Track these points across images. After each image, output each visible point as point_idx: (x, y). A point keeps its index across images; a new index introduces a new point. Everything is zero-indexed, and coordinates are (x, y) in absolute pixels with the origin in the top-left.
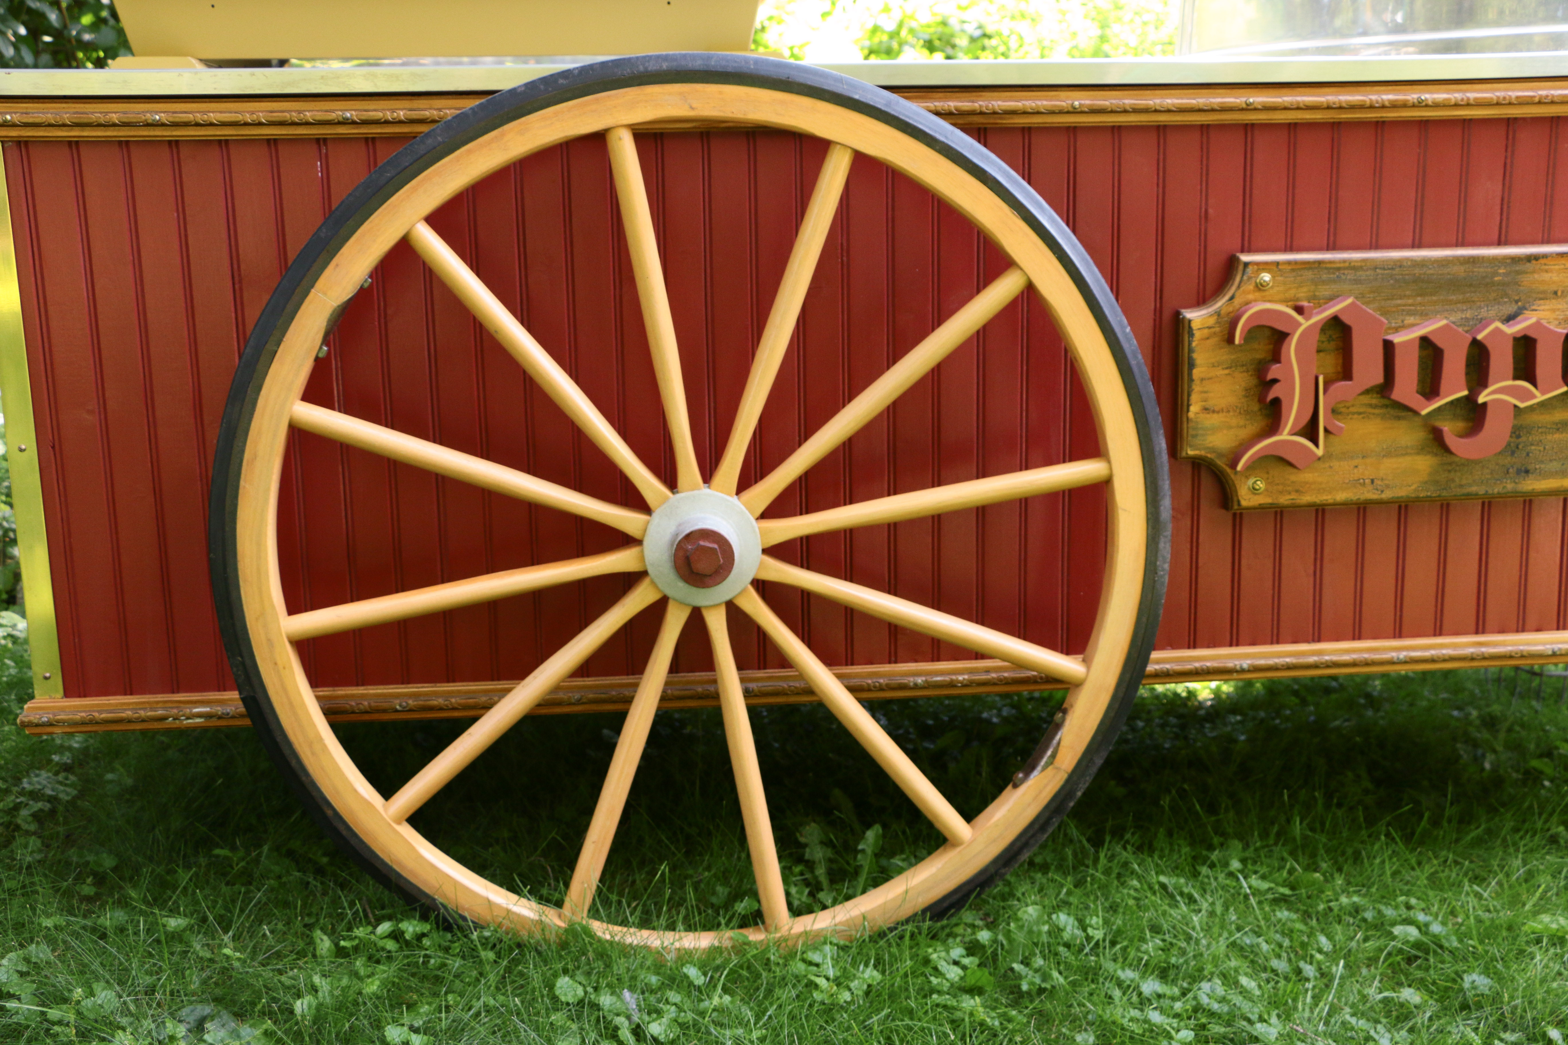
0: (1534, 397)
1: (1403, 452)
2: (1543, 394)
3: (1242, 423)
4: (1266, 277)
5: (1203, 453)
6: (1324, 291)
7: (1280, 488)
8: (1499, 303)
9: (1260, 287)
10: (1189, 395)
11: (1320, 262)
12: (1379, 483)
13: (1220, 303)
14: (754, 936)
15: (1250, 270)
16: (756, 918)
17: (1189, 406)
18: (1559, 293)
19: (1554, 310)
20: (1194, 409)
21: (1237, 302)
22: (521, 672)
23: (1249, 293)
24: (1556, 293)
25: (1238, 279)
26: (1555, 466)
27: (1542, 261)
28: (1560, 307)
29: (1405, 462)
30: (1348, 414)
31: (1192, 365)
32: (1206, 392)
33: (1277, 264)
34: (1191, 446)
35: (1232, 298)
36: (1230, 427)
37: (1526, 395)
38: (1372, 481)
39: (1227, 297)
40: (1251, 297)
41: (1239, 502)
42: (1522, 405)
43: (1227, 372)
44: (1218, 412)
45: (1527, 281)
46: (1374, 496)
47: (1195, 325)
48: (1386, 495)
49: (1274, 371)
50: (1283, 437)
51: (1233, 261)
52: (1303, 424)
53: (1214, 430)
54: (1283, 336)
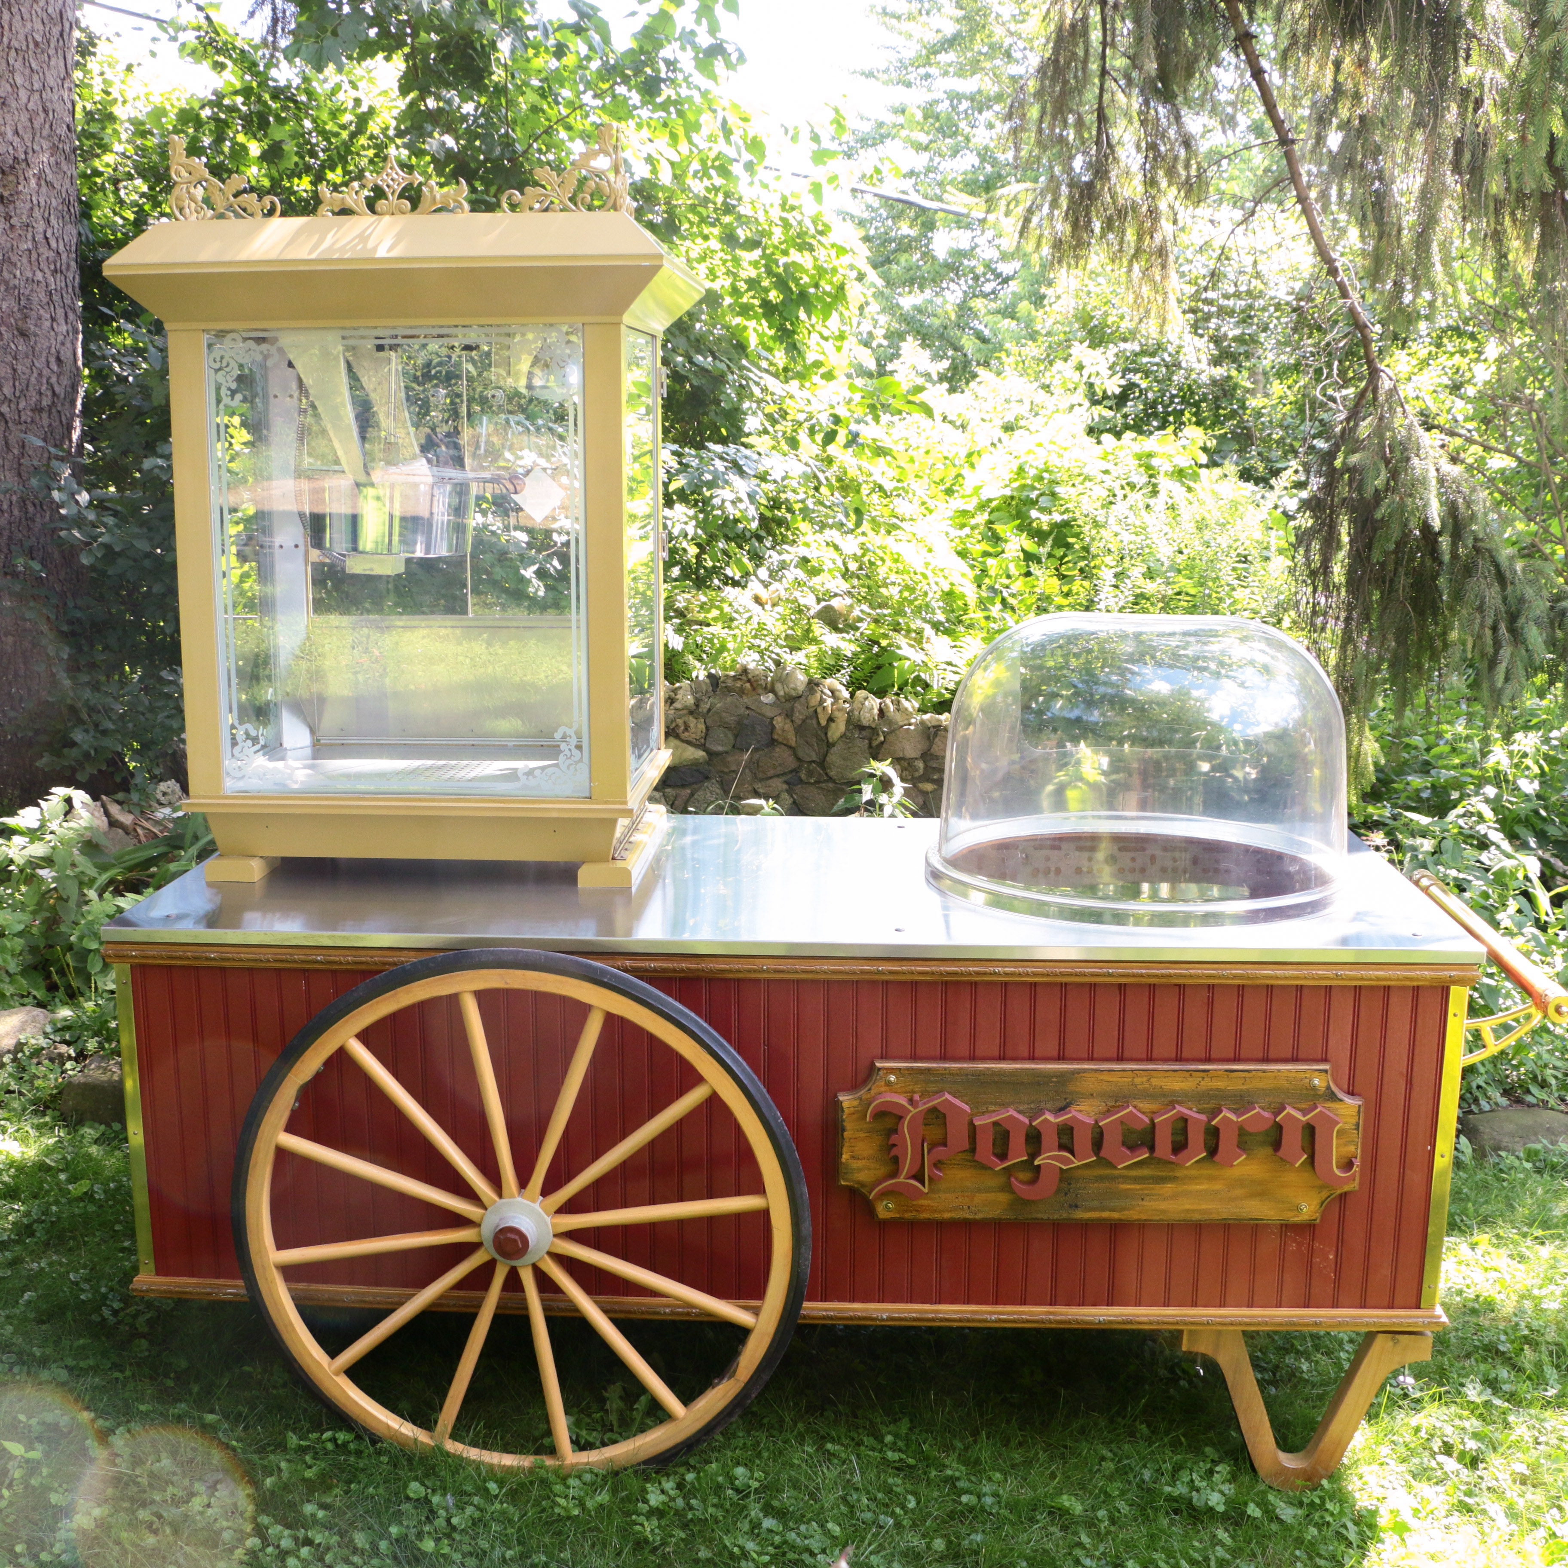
0: (1073, 1163)
1: (988, 1190)
2: (1079, 1161)
3: (877, 1167)
4: (892, 1078)
5: (852, 1184)
6: (932, 1088)
7: (905, 1207)
8: (1052, 1099)
9: (889, 1084)
10: (842, 1148)
11: (929, 1070)
12: (974, 1208)
13: (862, 1092)
14: (549, 1462)
15: (881, 1073)
16: (552, 1451)
17: (841, 1155)
18: (1095, 1095)
19: (1090, 1105)
20: (845, 1157)
21: (872, 1092)
22: (423, 1284)
23: (881, 1086)
24: (1092, 1095)
25: (874, 1078)
26: (1096, 1203)
28: (1094, 1103)
29: (991, 1196)
32: (852, 1147)
33: (900, 1070)
34: (843, 1179)
35: (869, 1090)
36: (868, 1168)
37: (1066, 1161)
39: (866, 1089)
40: (882, 1089)
41: (877, 1216)
42: (1064, 1168)
43: (866, 1134)
44: (862, 1159)
45: (1072, 1087)
46: (970, 1216)
47: (845, 1105)
48: (979, 1216)
49: (894, 1139)
50: (901, 1179)
51: (872, 1065)
52: (914, 1172)
53: (859, 1170)
54: (900, 1118)
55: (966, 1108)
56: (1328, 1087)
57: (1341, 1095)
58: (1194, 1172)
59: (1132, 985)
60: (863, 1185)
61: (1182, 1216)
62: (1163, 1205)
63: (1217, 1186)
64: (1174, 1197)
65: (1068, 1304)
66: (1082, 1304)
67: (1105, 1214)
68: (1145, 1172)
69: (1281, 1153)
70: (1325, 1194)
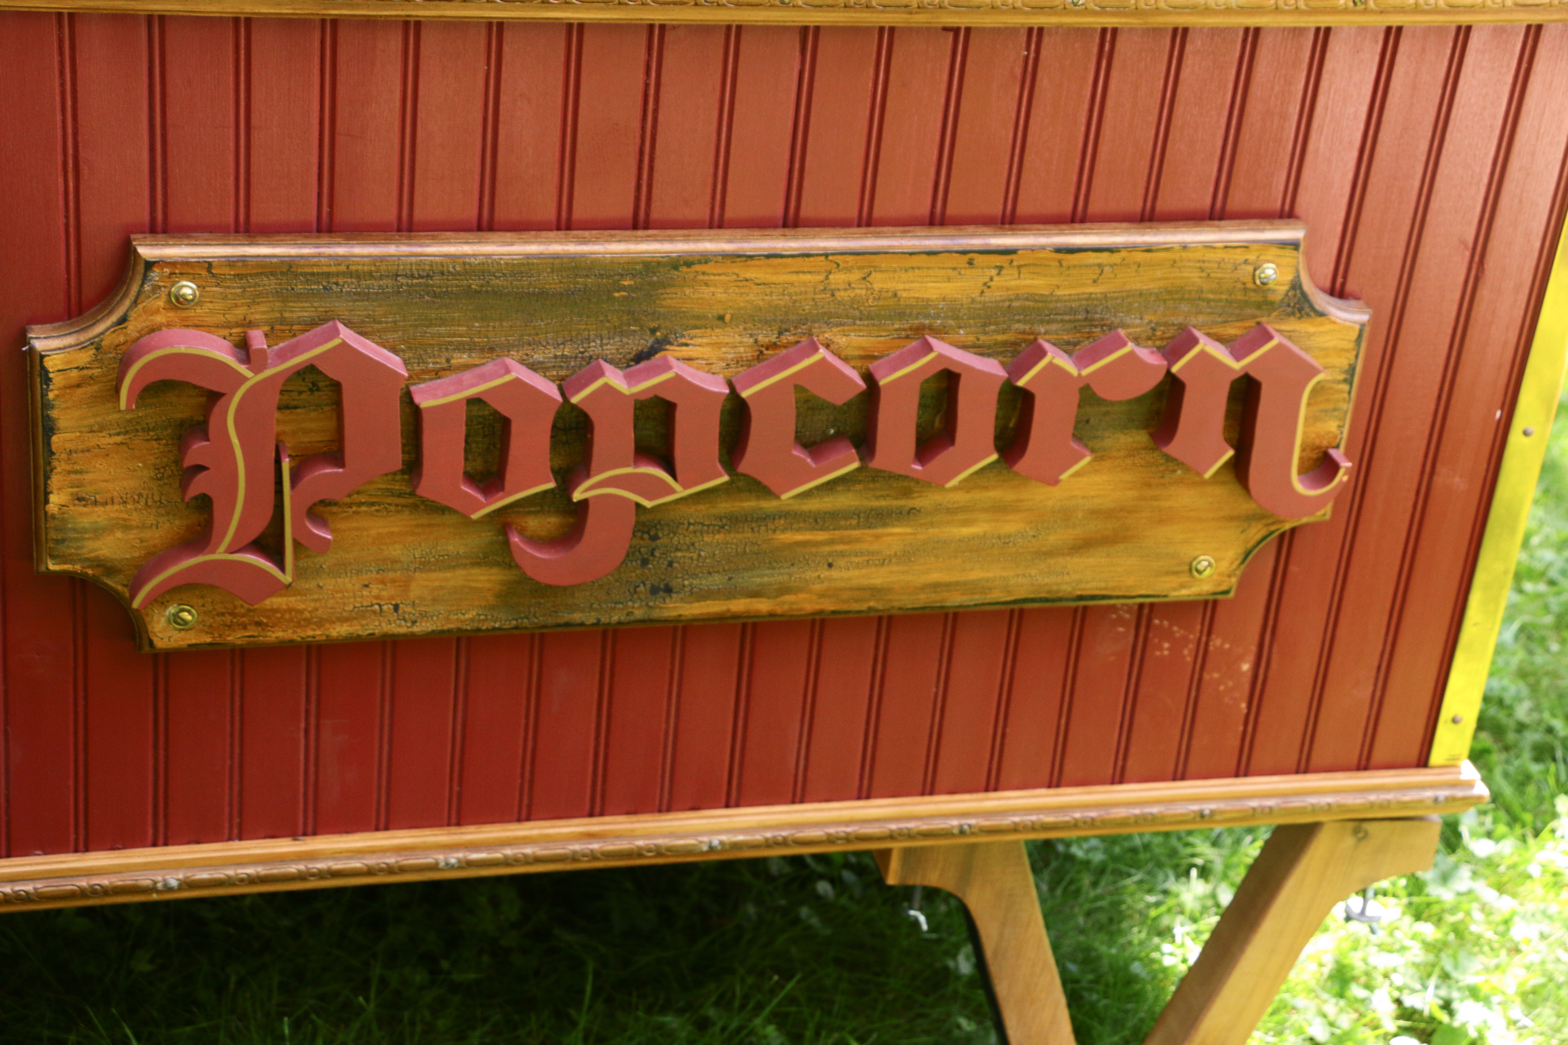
0: (672, 491)
2: (685, 487)
3: (151, 520)
4: (188, 289)
5: (78, 567)
6: (301, 311)
7: (228, 619)
8: (622, 334)
9: (178, 303)
10: (47, 478)
12: (409, 609)
13: (101, 327)
15: (155, 274)
17: (47, 494)
18: (728, 318)
19: (717, 345)
20: (56, 500)
21: (133, 327)
23: (157, 311)
24: (721, 318)
25: (134, 289)
26: (717, 581)
27: (698, 268)
28: (727, 340)
29: (455, 578)
30: (350, 506)
31: (50, 429)
32: (76, 472)
33: (208, 265)
34: (53, 557)
35: (123, 320)
36: (126, 527)
37: (655, 488)
38: (396, 608)
39: (114, 318)
40: (159, 319)
41: (151, 642)
42: (648, 504)
43: (118, 439)
44: (105, 504)
45: (671, 300)
46: (401, 628)
47: (52, 364)
48: (422, 628)
49: (197, 452)
50: (220, 554)
51: (127, 253)
52: (254, 533)
53: (98, 532)
54: (214, 397)
55: (394, 362)
56: (1296, 285)
57: (1321, 300)
58: (961, 498)
59: (836, 30)
60: (110, 569)
61: (922, 599)
62: (878, 577)
63: (1011, 526)
64: (906, 556)
65: (634, 809)
66: (667, 806)
67: (739, 605)
68: (844, 500)
69: (1173, 448)
70: (1256, 532)
